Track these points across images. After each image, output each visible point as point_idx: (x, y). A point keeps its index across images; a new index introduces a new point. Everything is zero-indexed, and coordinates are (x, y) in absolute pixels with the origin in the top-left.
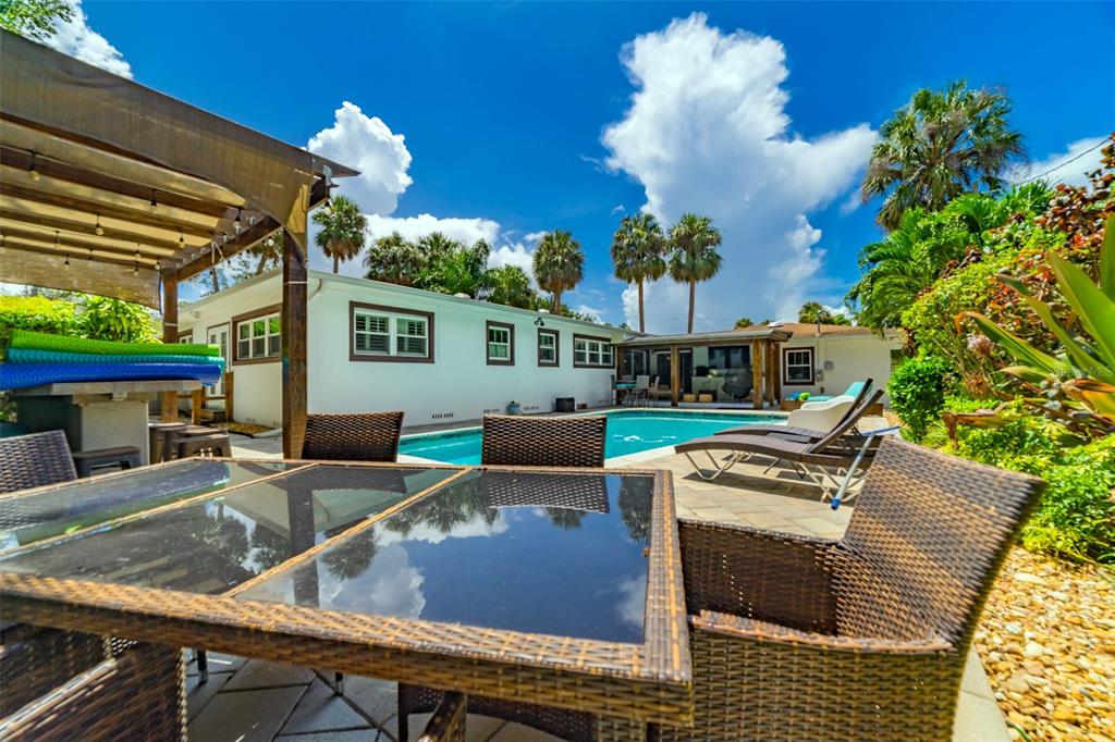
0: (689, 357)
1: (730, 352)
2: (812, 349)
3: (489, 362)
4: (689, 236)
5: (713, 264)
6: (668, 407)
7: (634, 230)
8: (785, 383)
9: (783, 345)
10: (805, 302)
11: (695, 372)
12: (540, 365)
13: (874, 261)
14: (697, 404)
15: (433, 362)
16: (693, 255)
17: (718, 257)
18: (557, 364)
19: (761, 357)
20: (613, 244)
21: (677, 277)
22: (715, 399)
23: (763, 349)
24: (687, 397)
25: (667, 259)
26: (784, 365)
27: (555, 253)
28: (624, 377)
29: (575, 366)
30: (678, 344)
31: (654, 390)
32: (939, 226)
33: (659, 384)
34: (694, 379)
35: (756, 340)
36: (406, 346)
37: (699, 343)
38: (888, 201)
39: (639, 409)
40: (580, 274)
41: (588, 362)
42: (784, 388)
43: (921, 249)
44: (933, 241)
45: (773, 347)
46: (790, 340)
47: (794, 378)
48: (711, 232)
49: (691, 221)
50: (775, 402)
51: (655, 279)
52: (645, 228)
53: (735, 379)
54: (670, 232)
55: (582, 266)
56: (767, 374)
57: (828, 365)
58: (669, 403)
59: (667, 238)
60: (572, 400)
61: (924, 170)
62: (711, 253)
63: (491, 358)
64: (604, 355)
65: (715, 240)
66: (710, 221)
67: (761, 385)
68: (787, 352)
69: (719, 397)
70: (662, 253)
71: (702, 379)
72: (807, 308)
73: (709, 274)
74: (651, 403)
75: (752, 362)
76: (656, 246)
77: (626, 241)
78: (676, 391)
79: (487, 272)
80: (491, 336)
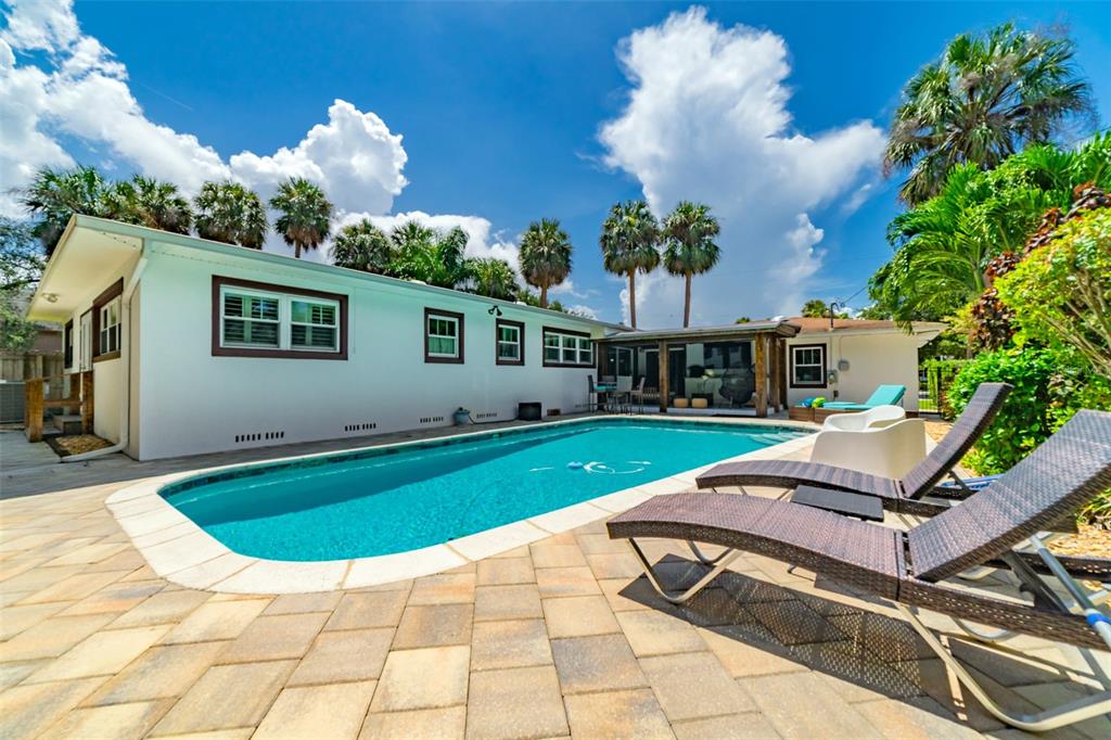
0: (683, 355)
1: (729, 348)
2: (824, 346)
3: (428, 360)
4: (685, 225)
5: (712, 254)
6: (655, 413)
7: (625, 218)
8: (792, 386)
9: (790, 341)
10: (809, 300)
11: (688, 372)
12: (499, 363)
13: (909, 233)
14: (690, 410)
15: (346, 359)
16: (689, 246)
17: (716, 248)
18: (522, 363)
19: (764, 354)
20: (603, 233)
21: (671, 270)
22: (711, 404)
23: (768, 345)
24: (678, 401)
25: (661, 250)
26: (791, 365)
27: (540, 244)
28: (604, 377)
29: (545, 365)
30: (667, 340)
31: (639, 392)
32: (1000, 184)
33: (645, 385)
34: (687, 380)
35: (760, 334)
36: (309, 337)
37: (693, 339)
38: (915, 171)
39: (619, 416)
40: (569, 267)
41: (561, 361)
42: (791, 392)
43: (978, 214)
44: (992, 202)
45: (778, 343)
46: (798, 335)
47: (802, 379)
48: (709, 221)
49: (687, 210)
50: (781, 407)
51: (648, 271)
52: (638, 215)
53: (734, 381)
54: (664, 221)
55: (570, 258)
56: (772, 375)
57: (843, 364)
58: (657, 409)
59: (661, 227)
60: (538, 406)
61: (957, 135)
62: (709, 244)
63: (430, 354)
64: (581, 353)
65: (713, 229)
66: (708, 209)
67: (764, 387)
68: (794, 350)
69: (715, 402)
70: (655, 244)
71: (696, 380)
72: (810, 306)
73: (706, 267)
74: (635, 408)
75: (754, 361)
76: (649, 236)
77: (616, 230)
78: (665, 395)
79: (463, 263)
80: (432, 327)
